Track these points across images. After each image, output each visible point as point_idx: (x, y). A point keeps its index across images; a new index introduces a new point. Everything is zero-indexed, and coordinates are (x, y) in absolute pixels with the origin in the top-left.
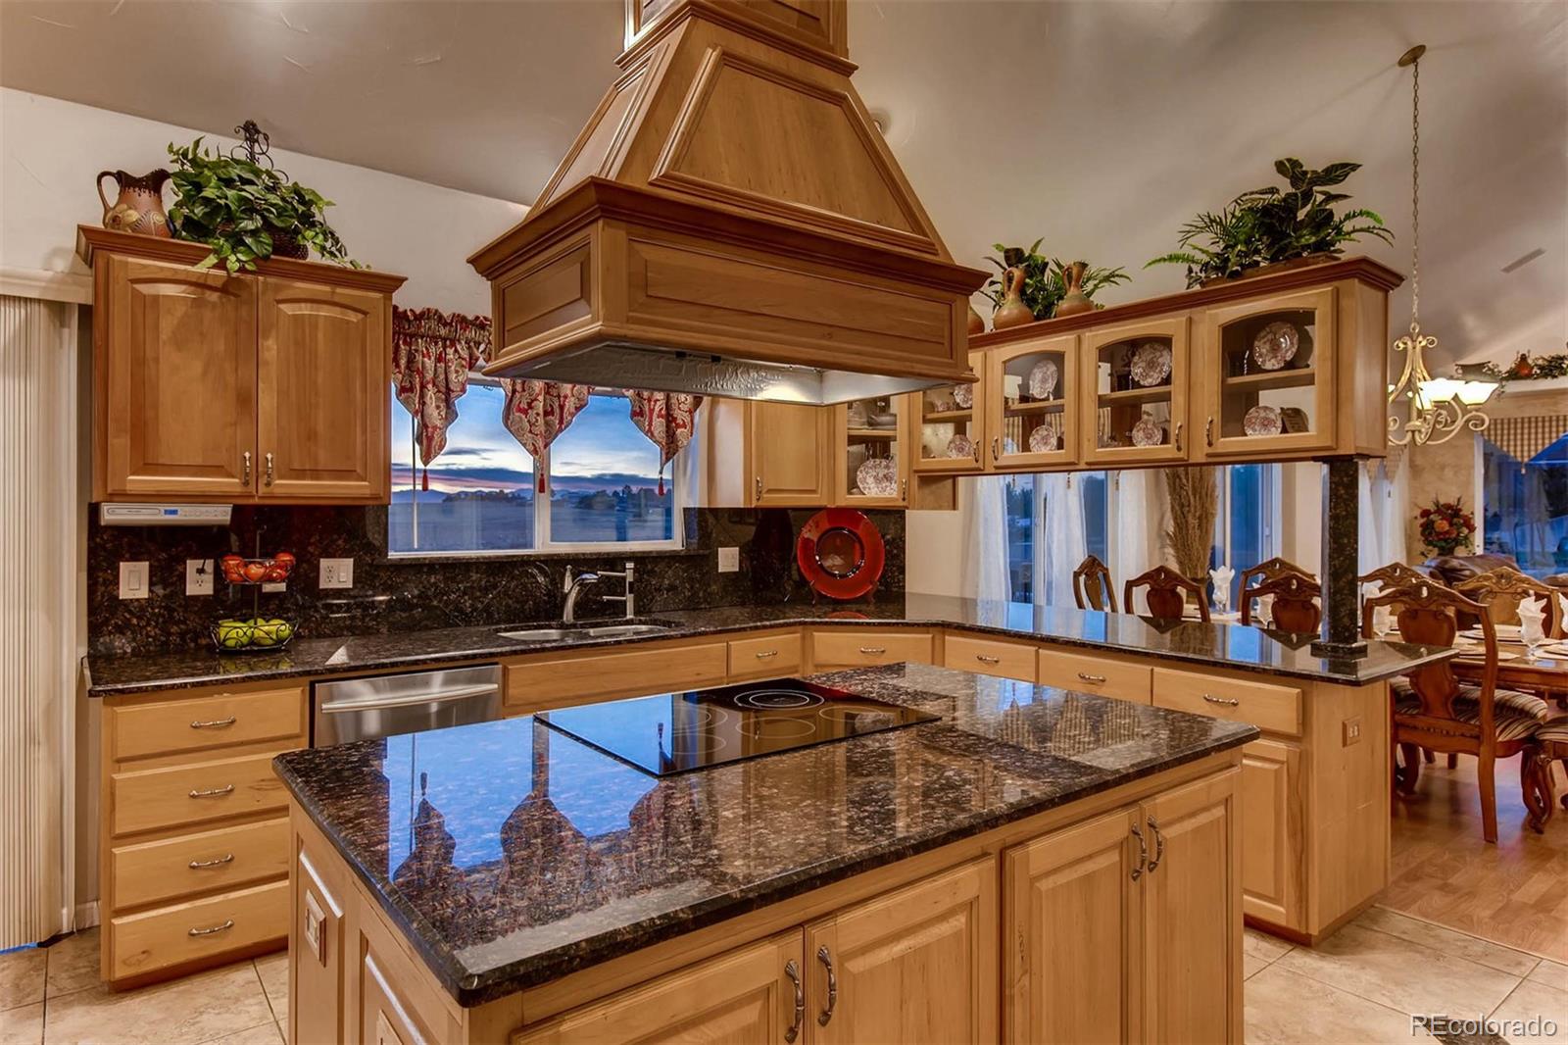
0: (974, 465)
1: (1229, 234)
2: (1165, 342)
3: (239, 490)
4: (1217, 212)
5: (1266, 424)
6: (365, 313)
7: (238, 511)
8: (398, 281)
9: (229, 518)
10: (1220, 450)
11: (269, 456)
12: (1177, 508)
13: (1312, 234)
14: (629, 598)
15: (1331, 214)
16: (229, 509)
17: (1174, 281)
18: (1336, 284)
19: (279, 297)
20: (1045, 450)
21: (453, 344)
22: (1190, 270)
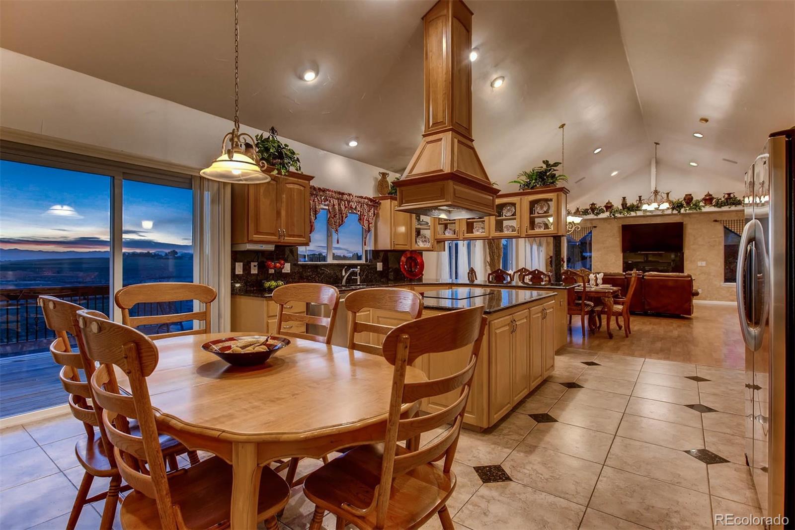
0: (456, 237)
1: (530, 176)
2: (514, 205)
3: (277, 240)
4: (528, 172)
5: (540, 227)
6: (305, 187)
7: (276, 246)
8: (312, 178)
9: (274, 249)
10: (529, 234)
11: (284, 230)
12: (491, 254)
13: (552, 180)
14: (358, 277)
15: (555, 175)
16: (274, 246)
17: (516, 188)
18: (558, 193)
19: (286, 182)
20: (478, 233)
21: (316, 197)
22: (521, 186)
